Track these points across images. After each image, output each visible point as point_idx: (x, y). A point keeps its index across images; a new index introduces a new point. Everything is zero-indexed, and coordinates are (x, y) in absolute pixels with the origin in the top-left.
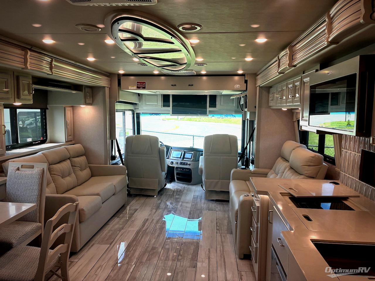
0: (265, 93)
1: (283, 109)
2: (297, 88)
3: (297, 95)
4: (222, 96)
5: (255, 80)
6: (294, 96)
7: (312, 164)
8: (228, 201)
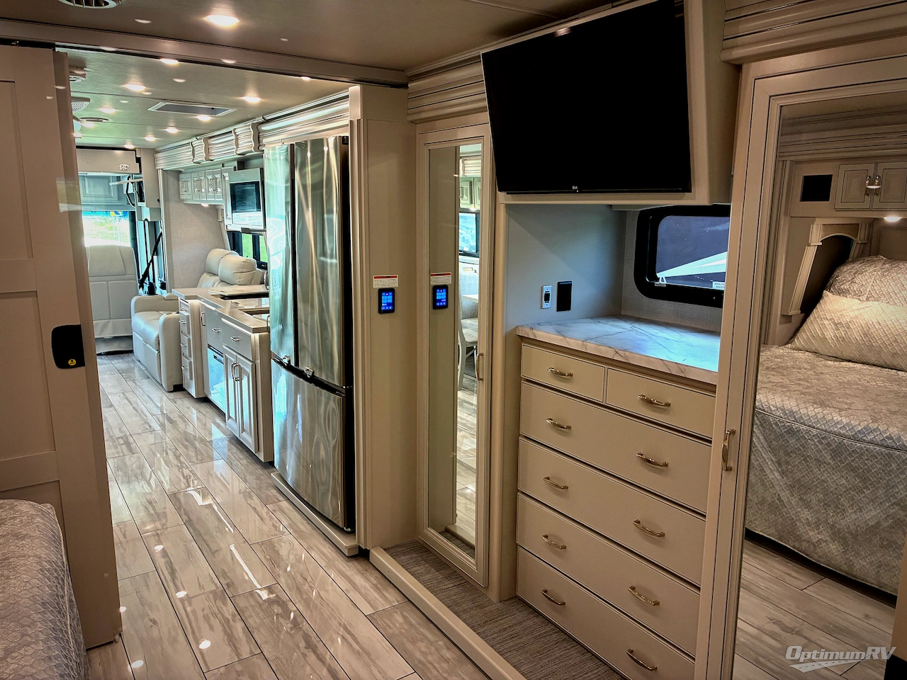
0: (171, 180)
1: (203, 204)
2: (218, 180)
3: (219, 190)
4: (86, 179)
5: (154, 160)
6: (215, 190)
7: (244, 270)
8: (131, 352)
